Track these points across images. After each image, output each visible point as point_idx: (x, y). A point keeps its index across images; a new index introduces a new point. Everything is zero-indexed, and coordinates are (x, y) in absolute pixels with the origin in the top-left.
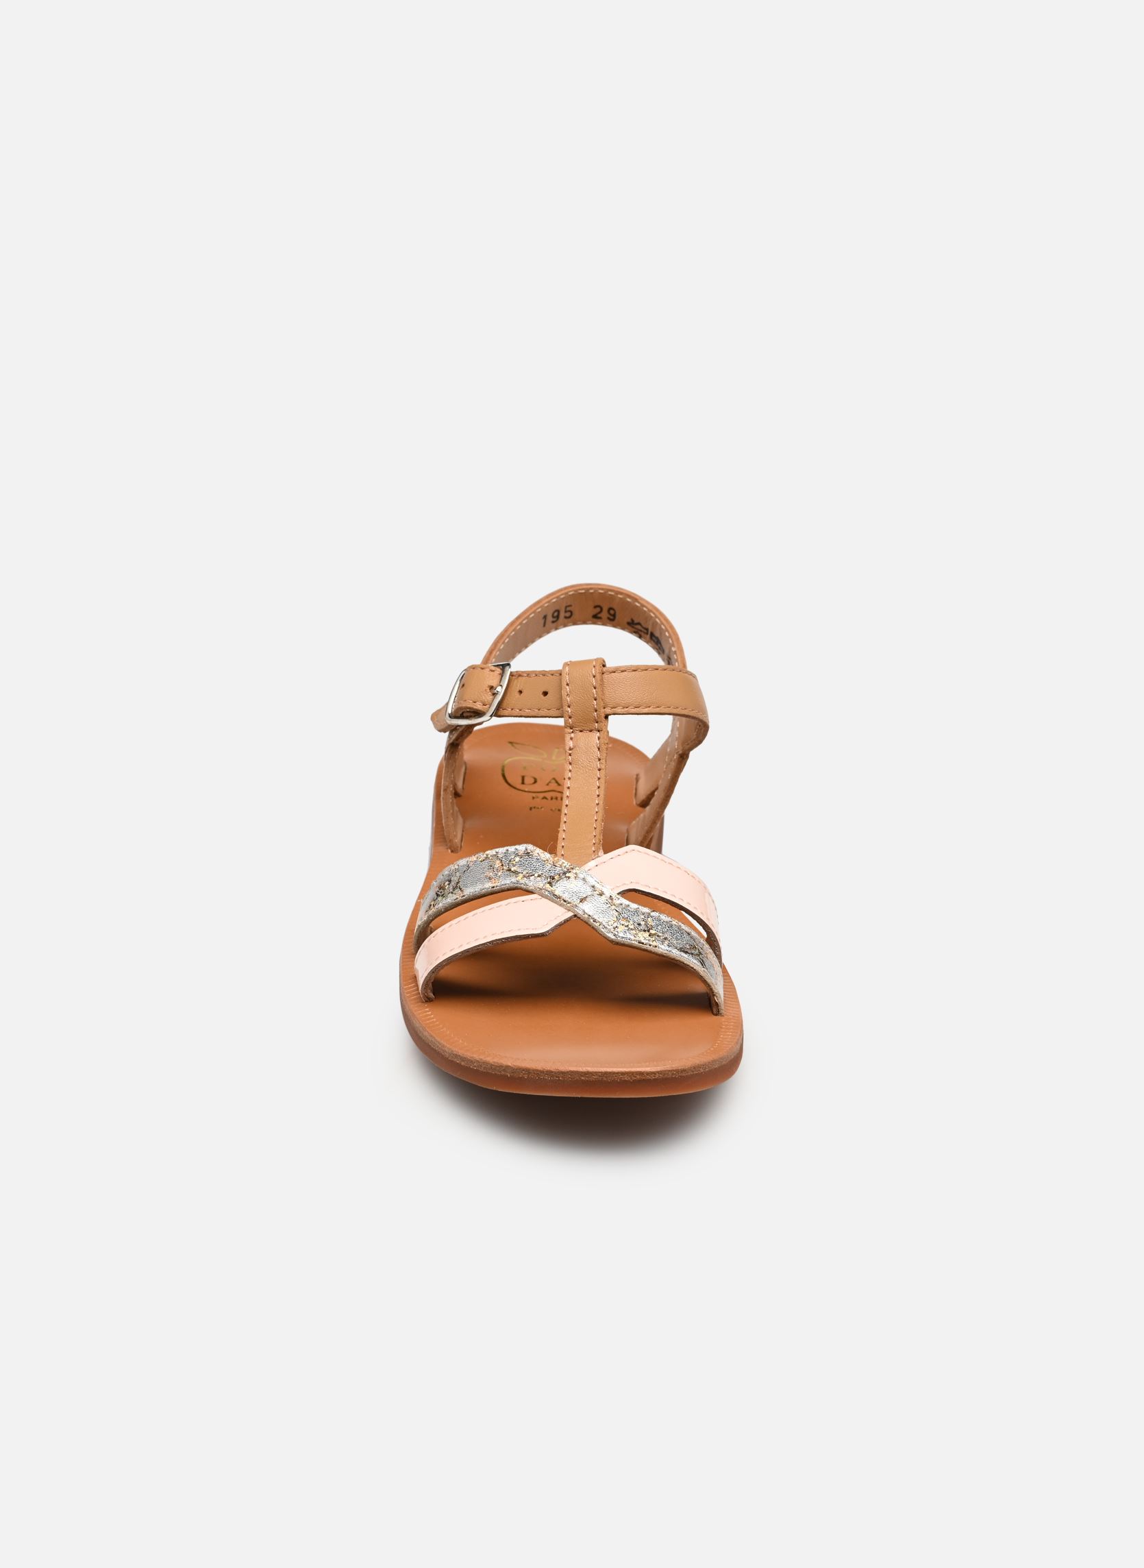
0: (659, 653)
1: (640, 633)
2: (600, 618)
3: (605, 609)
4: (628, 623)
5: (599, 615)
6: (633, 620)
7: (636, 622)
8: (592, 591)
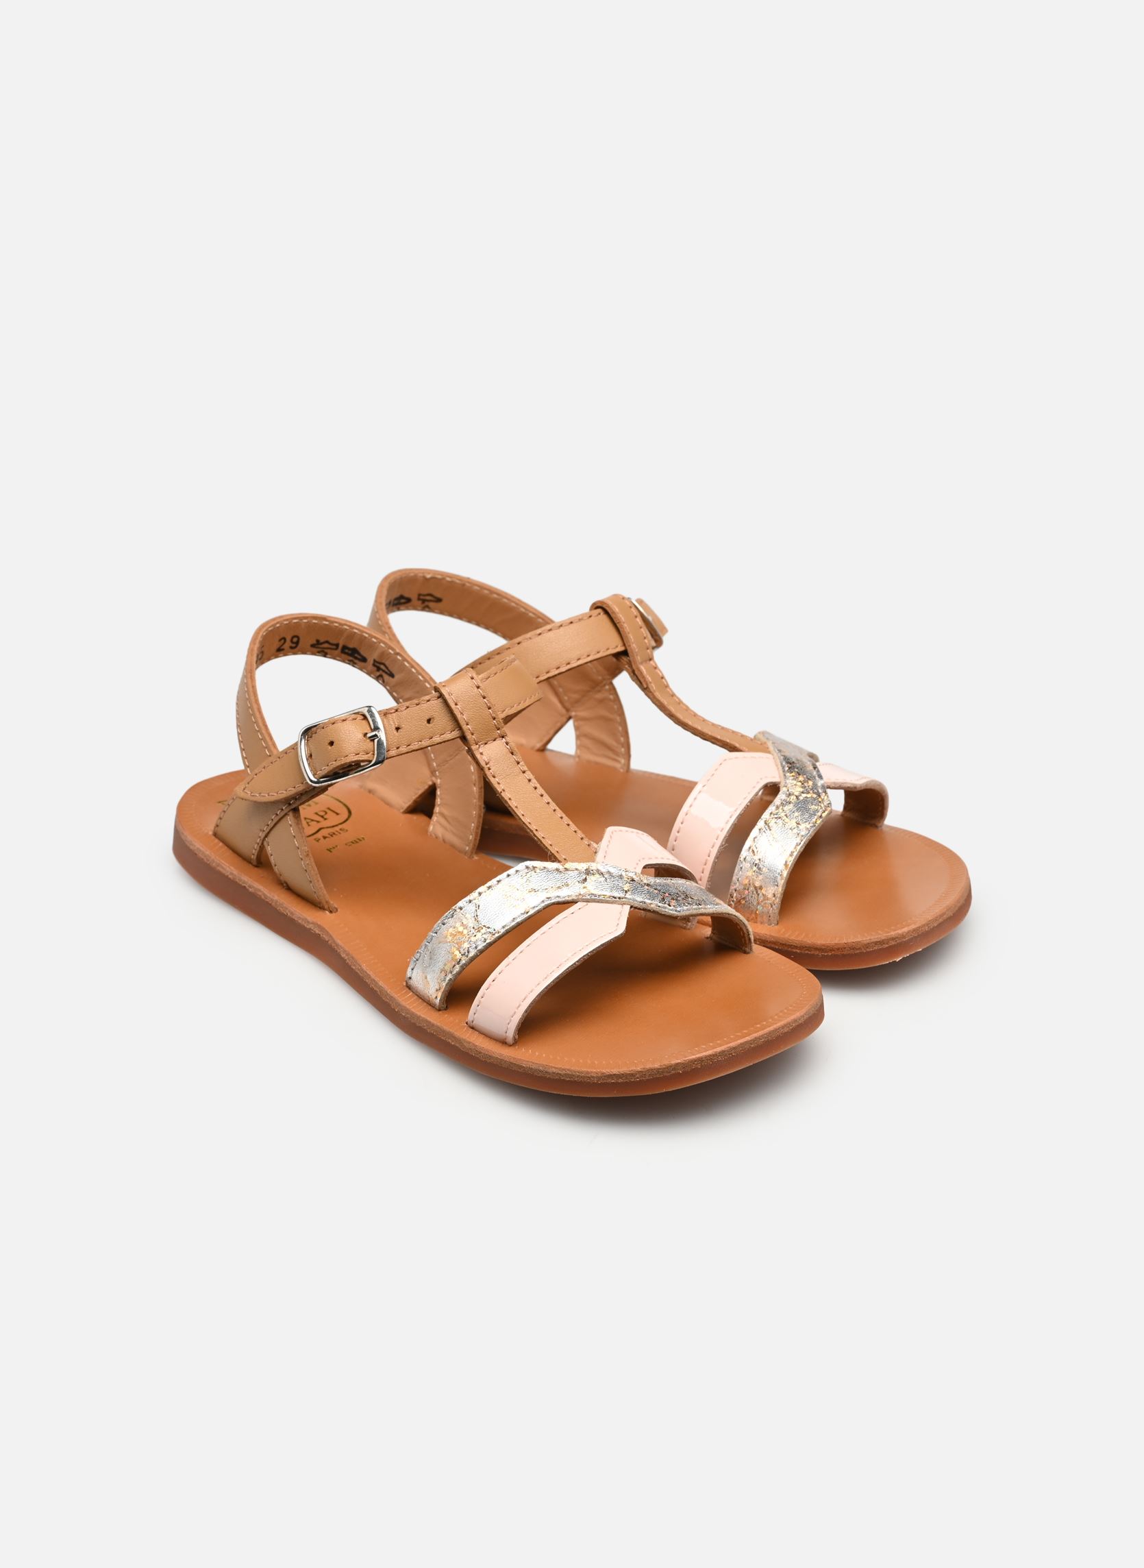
0: (353, 664)
1: (326, 651)
2: (283, 649)
3: (288, 640)
4: (313, 646)
5: (282, 647)
6: (318, 641)
7: (322, 641)
8: (278, 625)
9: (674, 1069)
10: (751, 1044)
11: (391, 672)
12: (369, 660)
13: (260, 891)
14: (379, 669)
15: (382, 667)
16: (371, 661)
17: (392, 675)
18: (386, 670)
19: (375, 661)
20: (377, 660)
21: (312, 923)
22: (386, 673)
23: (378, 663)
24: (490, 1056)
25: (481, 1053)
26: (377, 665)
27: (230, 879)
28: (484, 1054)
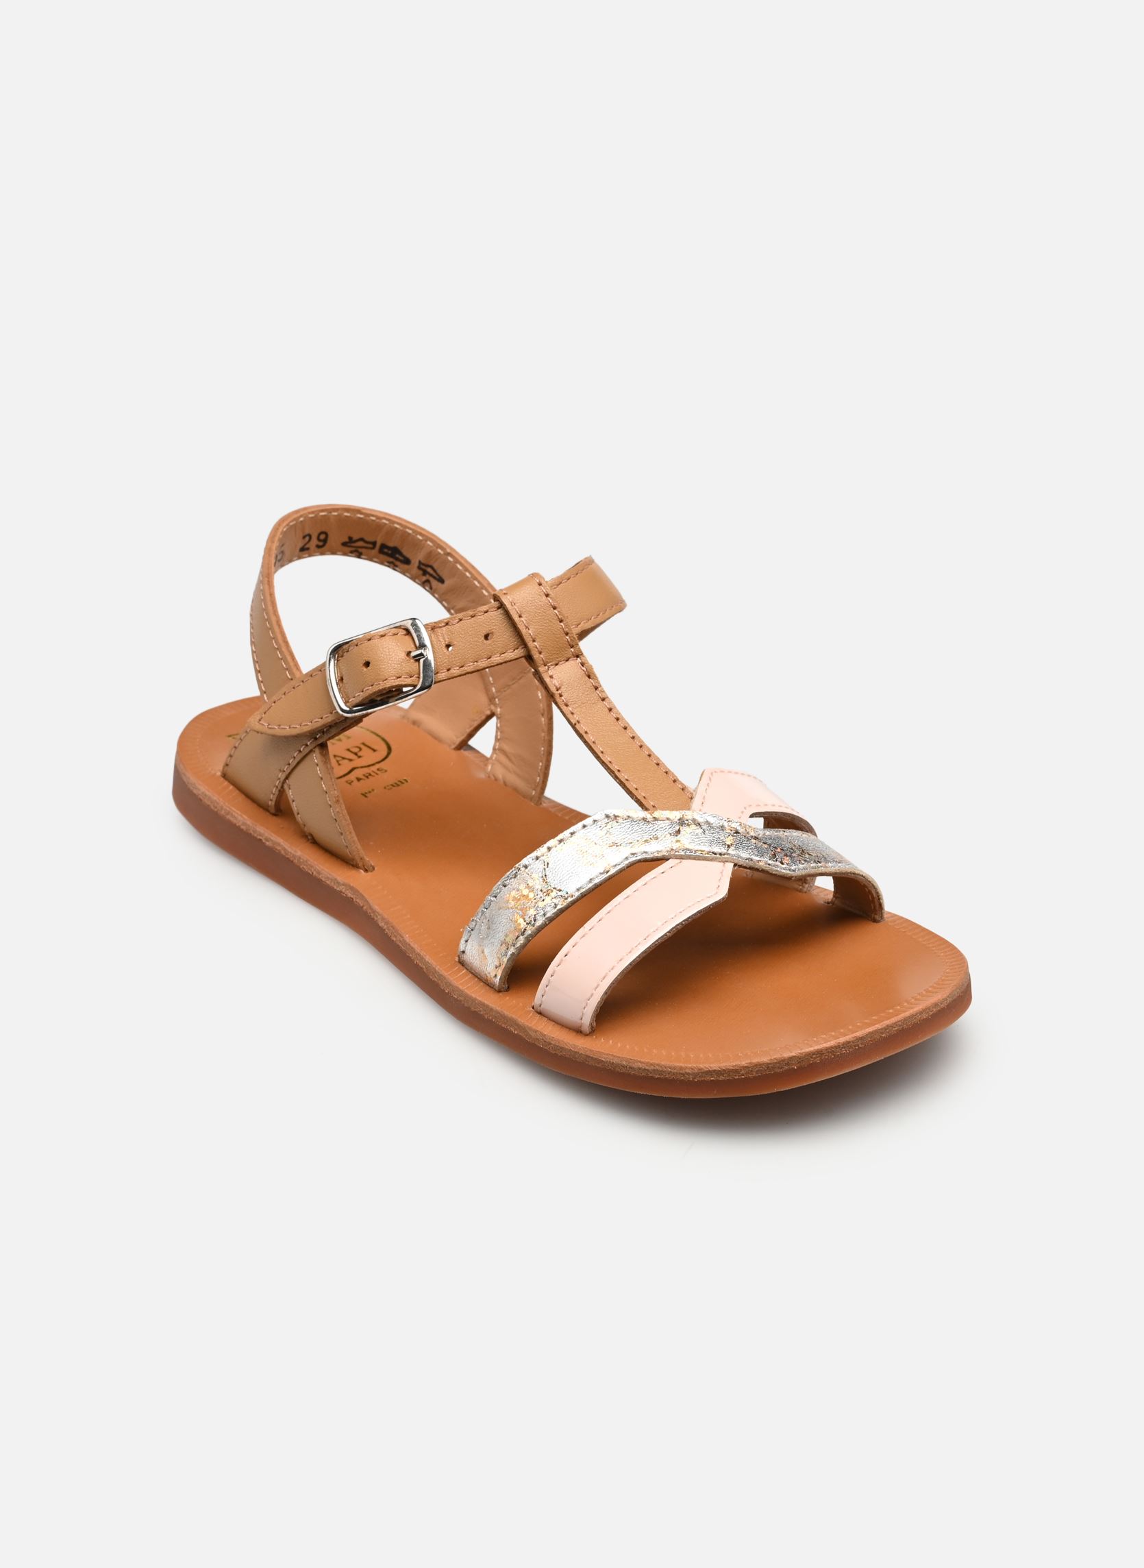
0: (393, 566)
1: (360, 550)
2: (308, 549)
3: (315, 537)
4: (344, 544)
5: (307, 546)
6: (350, 538)
7: (355, 538)
9: (788, 1064)
10: (882, 1033)
11: (440, 577)
12: (413, 562)
14: (425, 573)
15: (429, 570)
16: (415, 563)
17: (441, 581)
18: (434, 574)
19: (420, 562)
20: (422, 561)
21: (343, 885)
22: (434, 578)
23: (424, 565)
24: (561, 1048)
25: (550, 1044)
26: (423, 567)
27: (242, 830)
28: (555, 1045)
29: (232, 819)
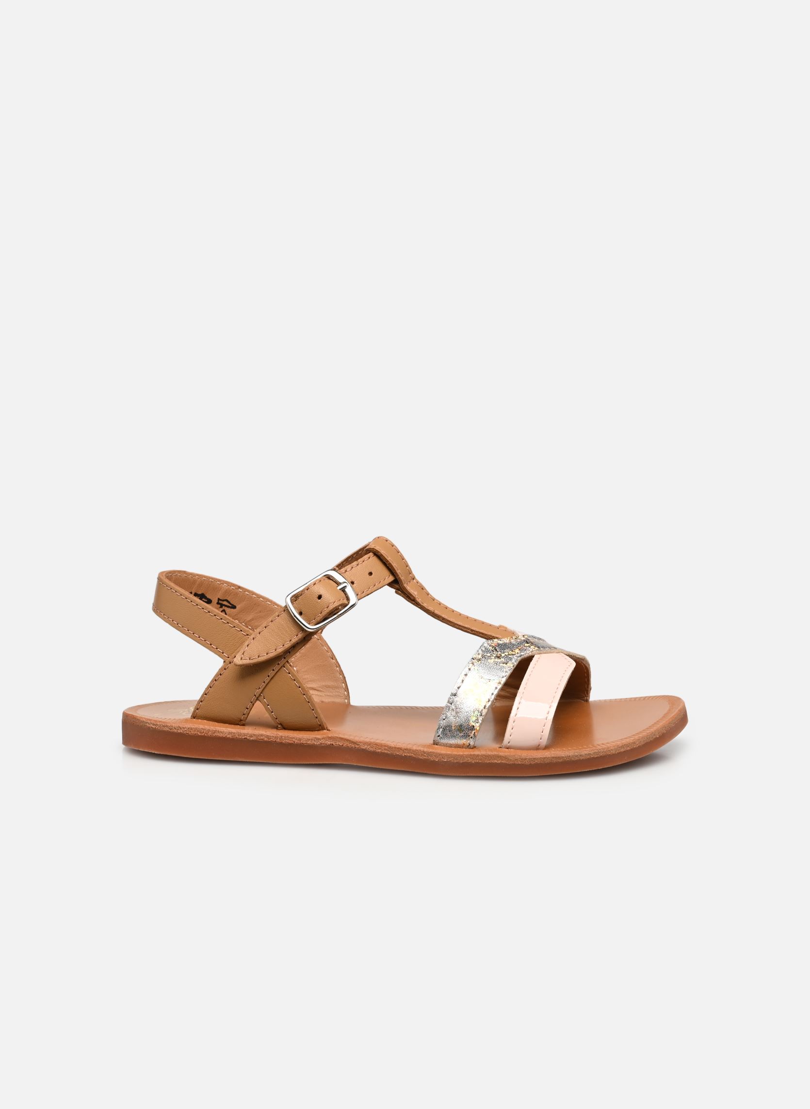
11: (232, 605)
12: (213, 601)
13: (262, 735)
14: (222, 605)
15: (225, 603)
16: (215, 601)
17: (234, 607)
18: (229, 605)
19: (219, 599)
20: (220, 598)
21: (322, 739)
22: (228, 607)
23: (221, 600)
24: (534, 759)
25: (526, 759)
26: (220, 602)
27: (229, 738)
28: (529, 759)
29: (219, 734)
